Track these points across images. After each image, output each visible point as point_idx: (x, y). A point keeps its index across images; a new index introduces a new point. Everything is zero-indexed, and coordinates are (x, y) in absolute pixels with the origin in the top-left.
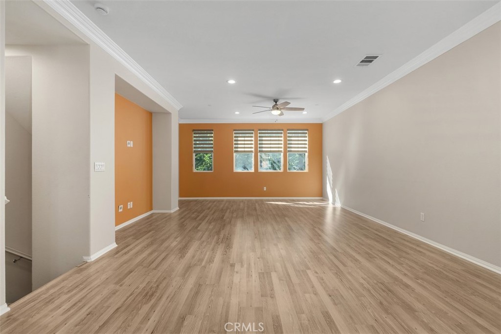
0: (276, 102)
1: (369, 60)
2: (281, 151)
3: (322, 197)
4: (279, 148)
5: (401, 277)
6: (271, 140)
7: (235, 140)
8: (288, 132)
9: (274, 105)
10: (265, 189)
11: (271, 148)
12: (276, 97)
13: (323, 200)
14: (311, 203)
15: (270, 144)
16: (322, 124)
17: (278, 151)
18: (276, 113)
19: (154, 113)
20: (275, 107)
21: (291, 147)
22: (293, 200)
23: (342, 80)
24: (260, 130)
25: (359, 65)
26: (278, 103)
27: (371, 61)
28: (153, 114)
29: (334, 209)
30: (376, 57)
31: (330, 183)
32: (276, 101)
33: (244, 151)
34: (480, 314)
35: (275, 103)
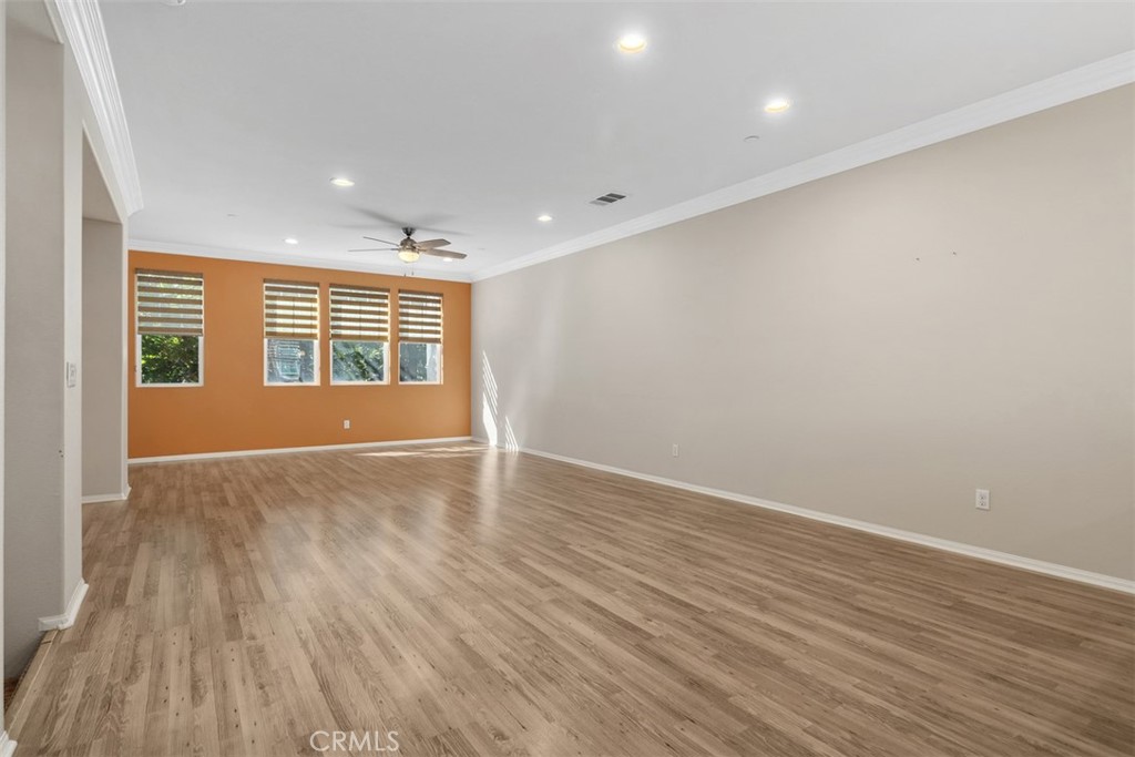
0: (409, 234)
1: (611, 198)
2: (384, 338)
3: (469, 435)
4: (379, 329)
5: (685, 530)
6: (360, 312)
7: (268, 307)
8: (401, 295)
9: (405, 241)
10: (347, 424)
11: (360, 328)
12: (412, 224)
13: (472, 443)
14: (457, 449)
15: (360, 320)
16: (470, 284)
17: (379, 338)
18: (406, 256)
20: (408, 244)
21: (407, 331)
22: (427, 446)
23: (554, 218)
24: (332, 285)
25: (593, 202)
26: (412, 237)
27: (611, 201)
29: (502, 457)
30: (621, 197)
31: (491, 406)
33: (293, 335)
34: (777, 548)
35: (406, 237)
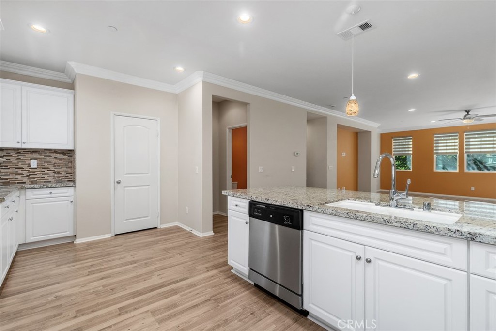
7: (436, 143)
9: (466, 115)
11: (481, 148)
12: (468, 109)
17: (492, 151)
19: (359, 132)
24: (466, 132)
26: (469, 113)
28: (359, 134)
32: (468, 111)
33: (446, 153)
